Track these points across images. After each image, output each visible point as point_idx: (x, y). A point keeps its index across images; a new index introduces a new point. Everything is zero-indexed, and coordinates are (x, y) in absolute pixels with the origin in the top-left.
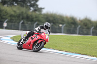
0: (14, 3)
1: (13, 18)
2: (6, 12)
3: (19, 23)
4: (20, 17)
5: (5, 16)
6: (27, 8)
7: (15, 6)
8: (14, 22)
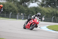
0: (49, 6)
1: (48, 15)
2: (44, 11)
3: (52, 18)
4: (52, 14)
5: (43, 13)
6: (56, 9)
7: (49, 7)
8: (49, 17)
